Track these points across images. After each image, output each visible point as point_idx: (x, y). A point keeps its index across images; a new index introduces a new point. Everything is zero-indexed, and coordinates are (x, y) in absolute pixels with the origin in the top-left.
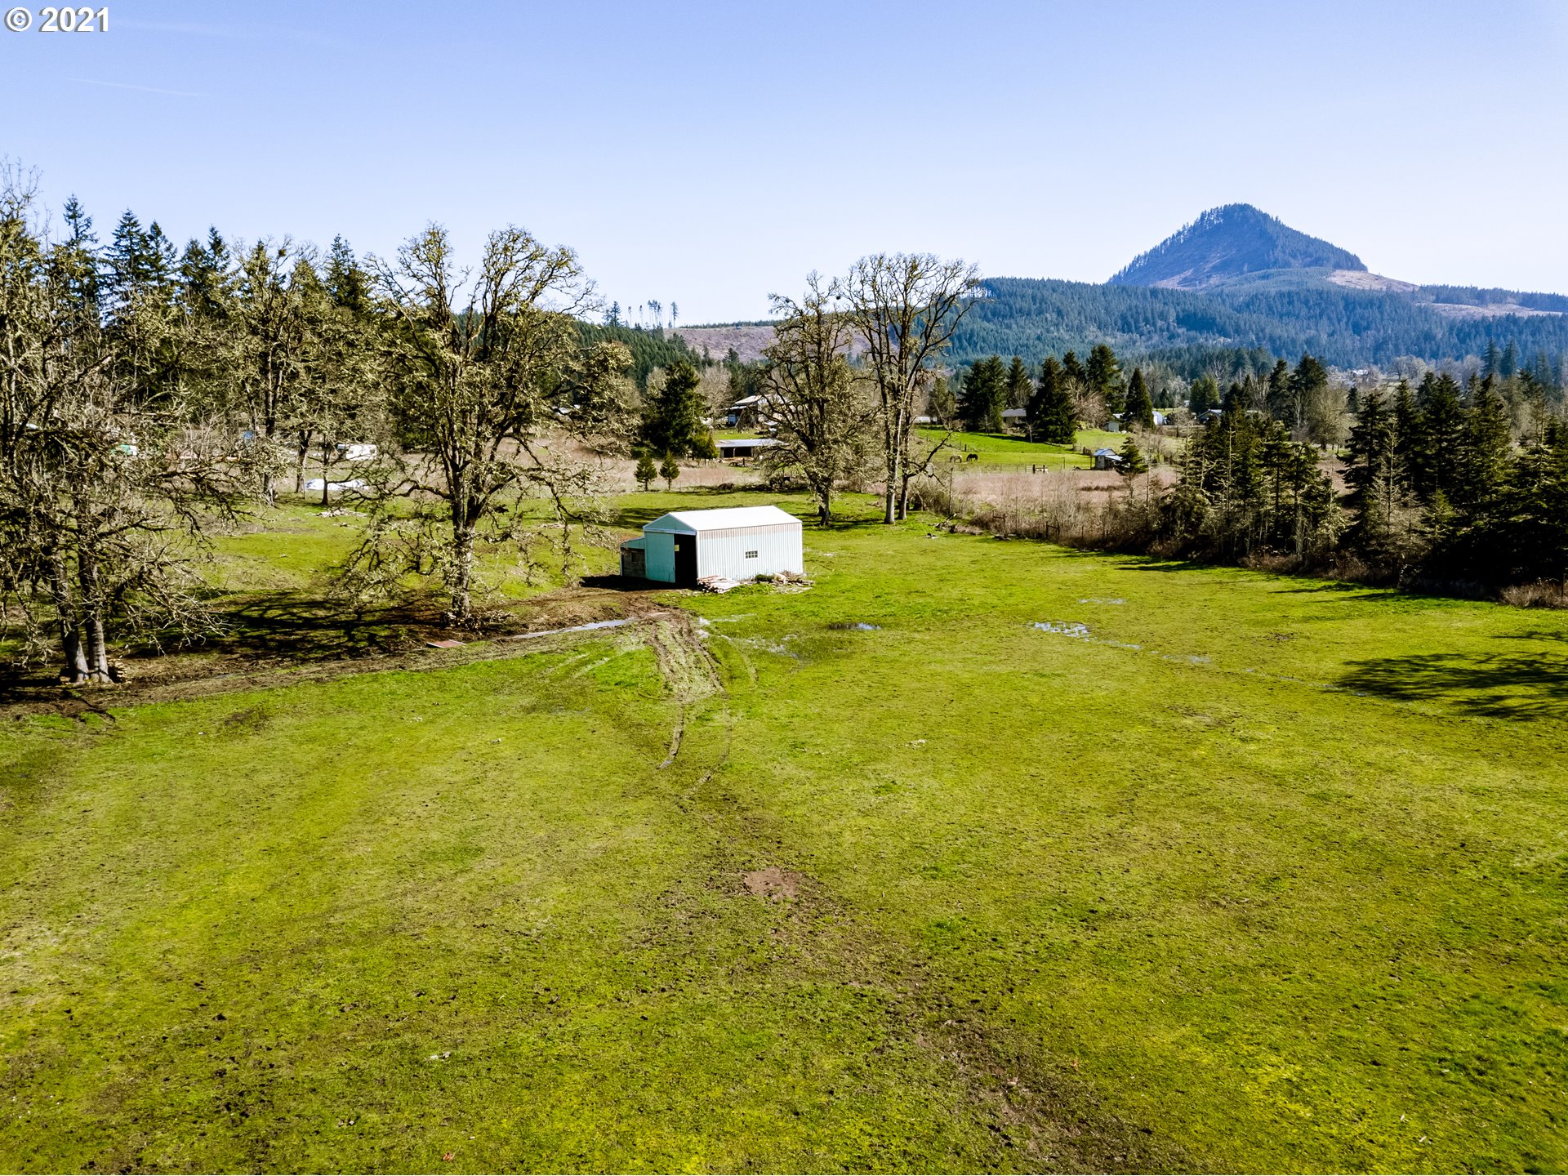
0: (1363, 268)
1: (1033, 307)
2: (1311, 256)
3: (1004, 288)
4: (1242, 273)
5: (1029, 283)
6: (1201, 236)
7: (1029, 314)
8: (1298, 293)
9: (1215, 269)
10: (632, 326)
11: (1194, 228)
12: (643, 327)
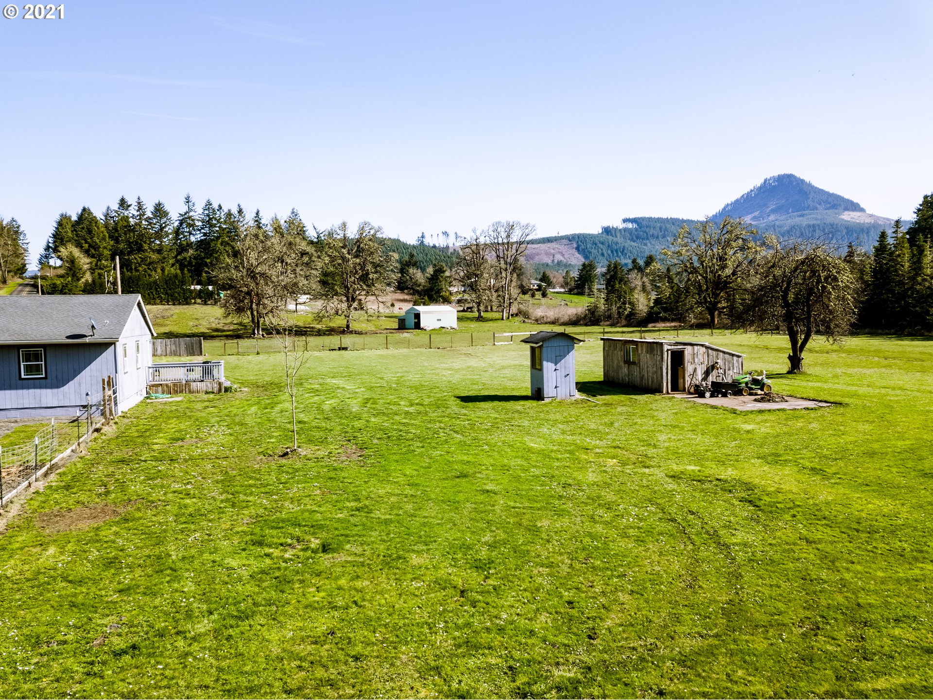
0: (863, 210)
1: (660, 234)
2: (830, 203)
3: (644, 223)
4: (789, 213)
5: (659, 220)
6: (764, 192)
7: (657, 237)
8: (818, 225)
9: (773, 211)
10: (431, 245)
11: (760, 188)
12: (437, 245)
